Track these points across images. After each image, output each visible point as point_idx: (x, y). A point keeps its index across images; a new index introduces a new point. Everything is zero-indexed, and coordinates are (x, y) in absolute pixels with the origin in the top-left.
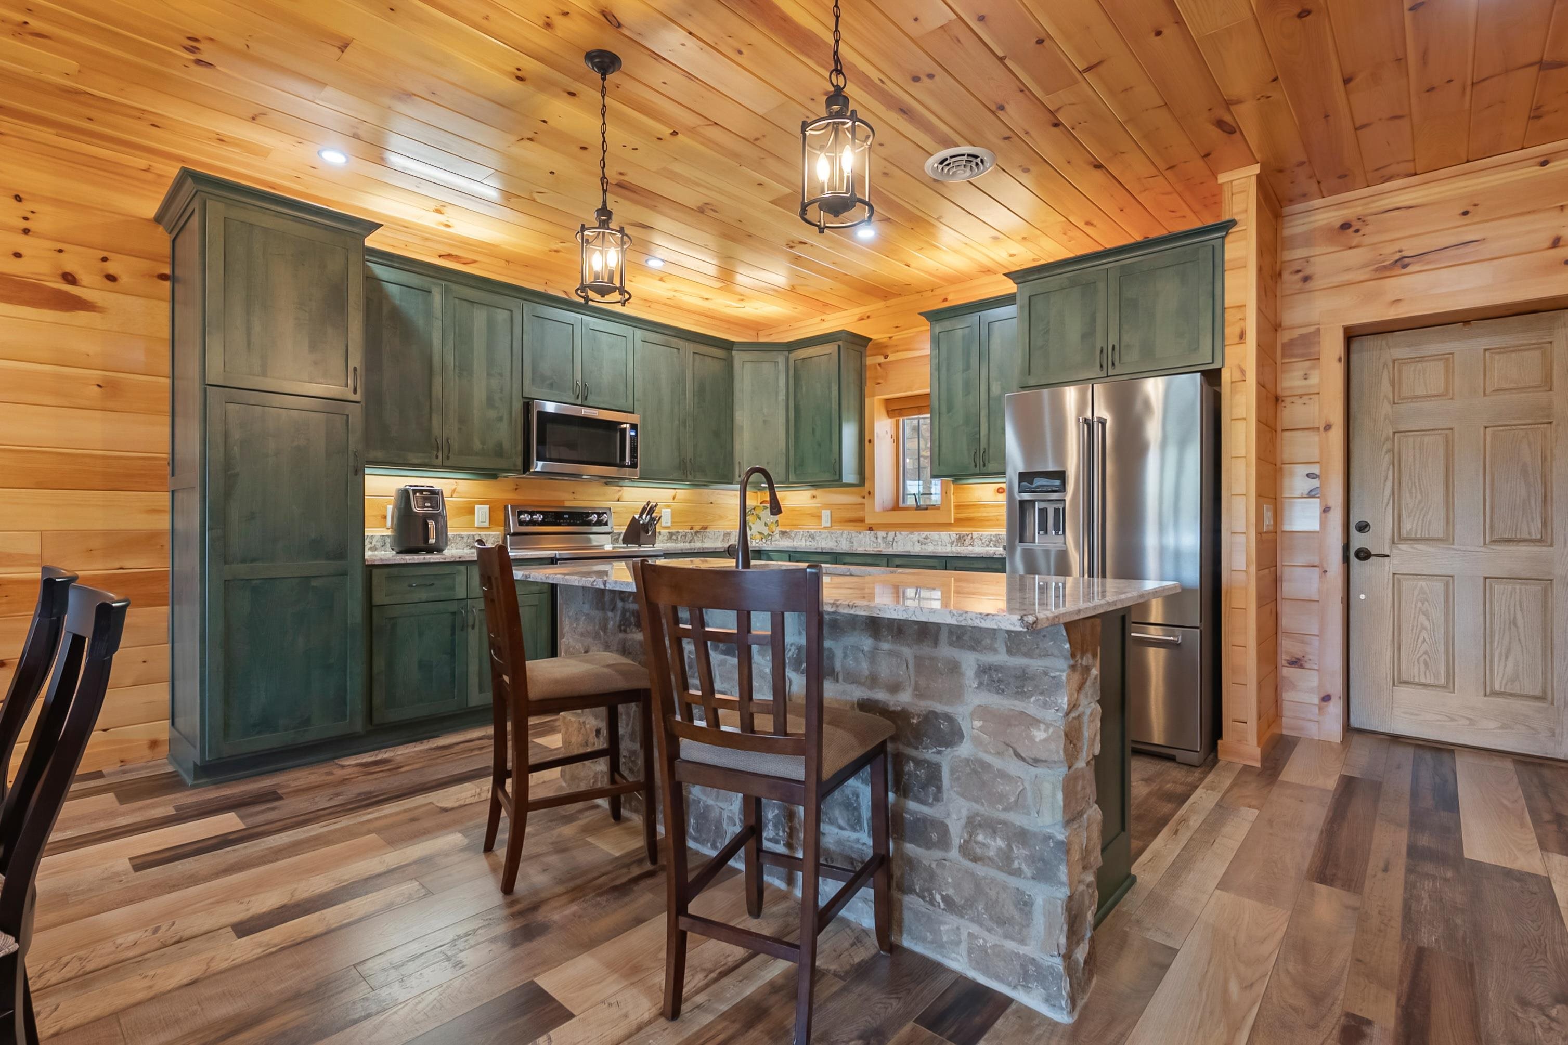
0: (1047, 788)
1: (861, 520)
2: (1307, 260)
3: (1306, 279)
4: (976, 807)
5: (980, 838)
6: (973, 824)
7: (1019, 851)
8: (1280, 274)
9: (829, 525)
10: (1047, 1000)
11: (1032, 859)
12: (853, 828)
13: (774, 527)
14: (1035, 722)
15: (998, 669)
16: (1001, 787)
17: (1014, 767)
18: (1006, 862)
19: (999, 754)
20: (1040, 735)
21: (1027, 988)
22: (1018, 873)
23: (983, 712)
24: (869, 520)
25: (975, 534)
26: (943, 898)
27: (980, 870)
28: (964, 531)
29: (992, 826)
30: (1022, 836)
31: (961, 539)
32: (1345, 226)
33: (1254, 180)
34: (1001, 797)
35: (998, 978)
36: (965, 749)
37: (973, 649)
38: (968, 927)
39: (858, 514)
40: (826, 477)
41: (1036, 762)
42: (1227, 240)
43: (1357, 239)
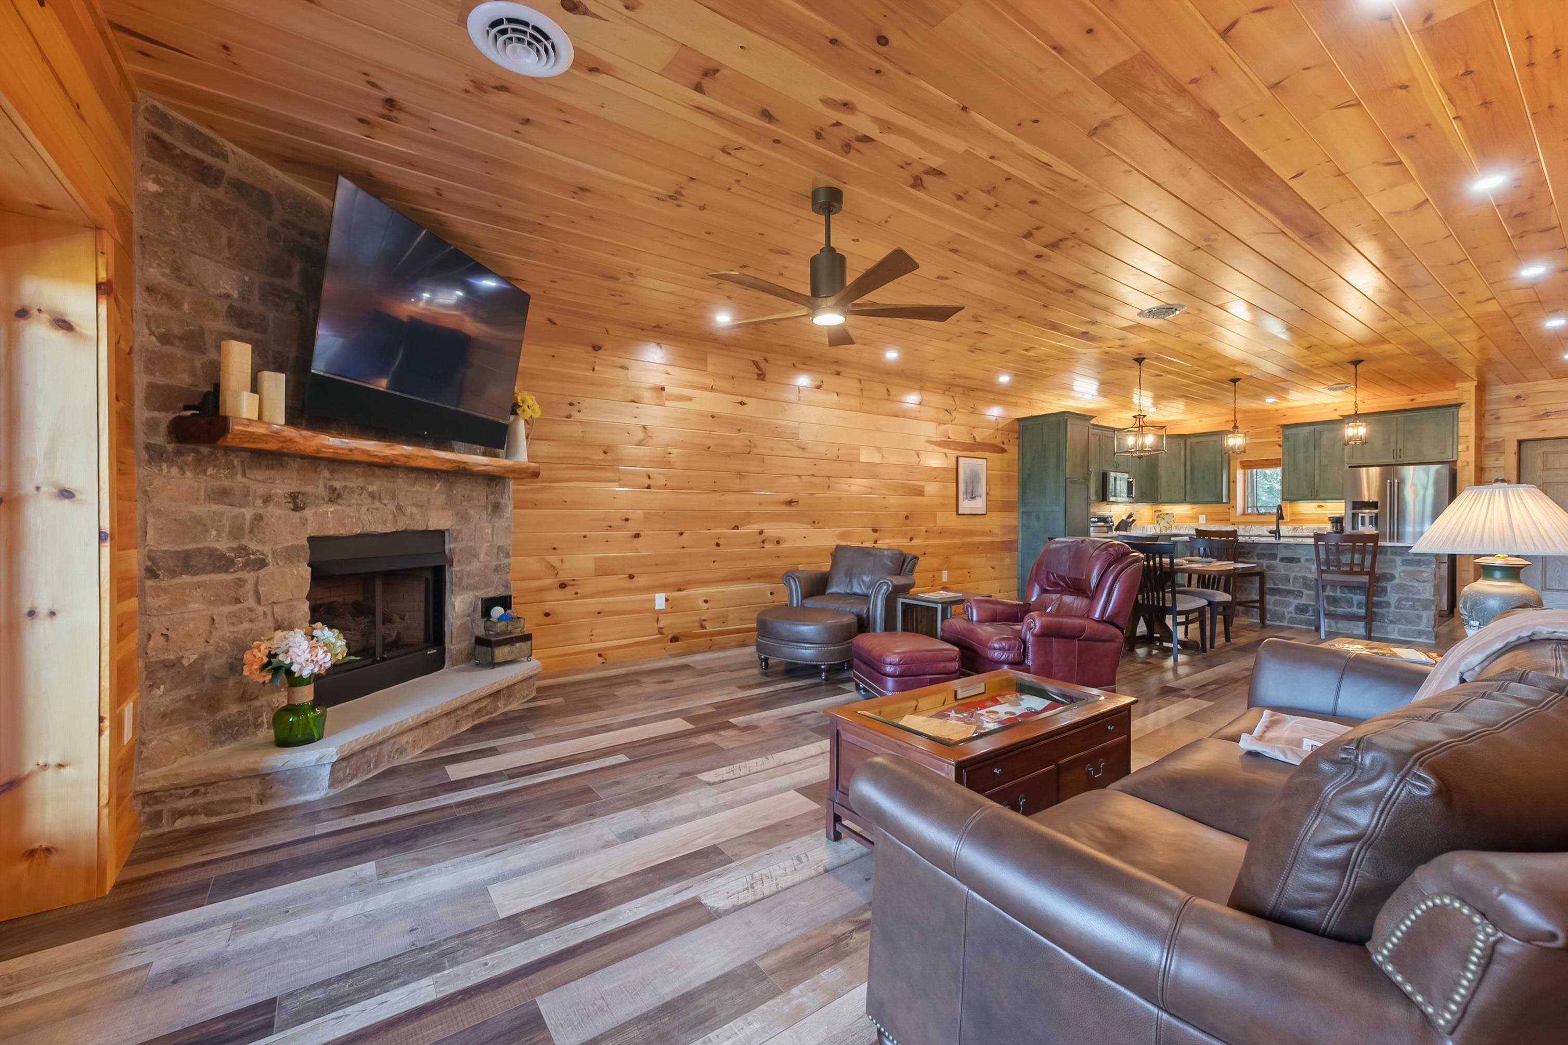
0: (1428, 588)
1: (1228, 520)
2: (1498, 409)
3: (1498, 418)
4: (1401, 596)
5: (1403, 603)
6: (1400, 600)
7: (1418, 605)
8: (1484, 416)
9: (1204, 522)
10: (1427, 639)
11: (1422, 605)
12: (1350, 607)
13: (1172, 523)
14: (1424, 572)
15: (1409, 560)
16: (1411, 589)
17: (1416, 584)
18: (1413, 608)
19: (1410, 581)
20: (1425, 575)
21: (1419, 637)
22: (1417, 610)
23: (1403, 571)
24: (1232, 520)
25: (1304, 527)
26: (1389, 620)
27: (1402, 611)
28: (1297, 525)
29: (1408, 600)
30: (1419, 600)
31: (1295, 529)
32: (1518, 397)
33: (1473, 388)
34: (1411, 592)
35: (1409, 637)
36: (1397, 581)
37: (1400, 555)
38: (1397, 627)
39: (1226, 517)
40: (1213, 499)
41: (1424, 581)
42: (1460, 409)
43: (1524, 403)
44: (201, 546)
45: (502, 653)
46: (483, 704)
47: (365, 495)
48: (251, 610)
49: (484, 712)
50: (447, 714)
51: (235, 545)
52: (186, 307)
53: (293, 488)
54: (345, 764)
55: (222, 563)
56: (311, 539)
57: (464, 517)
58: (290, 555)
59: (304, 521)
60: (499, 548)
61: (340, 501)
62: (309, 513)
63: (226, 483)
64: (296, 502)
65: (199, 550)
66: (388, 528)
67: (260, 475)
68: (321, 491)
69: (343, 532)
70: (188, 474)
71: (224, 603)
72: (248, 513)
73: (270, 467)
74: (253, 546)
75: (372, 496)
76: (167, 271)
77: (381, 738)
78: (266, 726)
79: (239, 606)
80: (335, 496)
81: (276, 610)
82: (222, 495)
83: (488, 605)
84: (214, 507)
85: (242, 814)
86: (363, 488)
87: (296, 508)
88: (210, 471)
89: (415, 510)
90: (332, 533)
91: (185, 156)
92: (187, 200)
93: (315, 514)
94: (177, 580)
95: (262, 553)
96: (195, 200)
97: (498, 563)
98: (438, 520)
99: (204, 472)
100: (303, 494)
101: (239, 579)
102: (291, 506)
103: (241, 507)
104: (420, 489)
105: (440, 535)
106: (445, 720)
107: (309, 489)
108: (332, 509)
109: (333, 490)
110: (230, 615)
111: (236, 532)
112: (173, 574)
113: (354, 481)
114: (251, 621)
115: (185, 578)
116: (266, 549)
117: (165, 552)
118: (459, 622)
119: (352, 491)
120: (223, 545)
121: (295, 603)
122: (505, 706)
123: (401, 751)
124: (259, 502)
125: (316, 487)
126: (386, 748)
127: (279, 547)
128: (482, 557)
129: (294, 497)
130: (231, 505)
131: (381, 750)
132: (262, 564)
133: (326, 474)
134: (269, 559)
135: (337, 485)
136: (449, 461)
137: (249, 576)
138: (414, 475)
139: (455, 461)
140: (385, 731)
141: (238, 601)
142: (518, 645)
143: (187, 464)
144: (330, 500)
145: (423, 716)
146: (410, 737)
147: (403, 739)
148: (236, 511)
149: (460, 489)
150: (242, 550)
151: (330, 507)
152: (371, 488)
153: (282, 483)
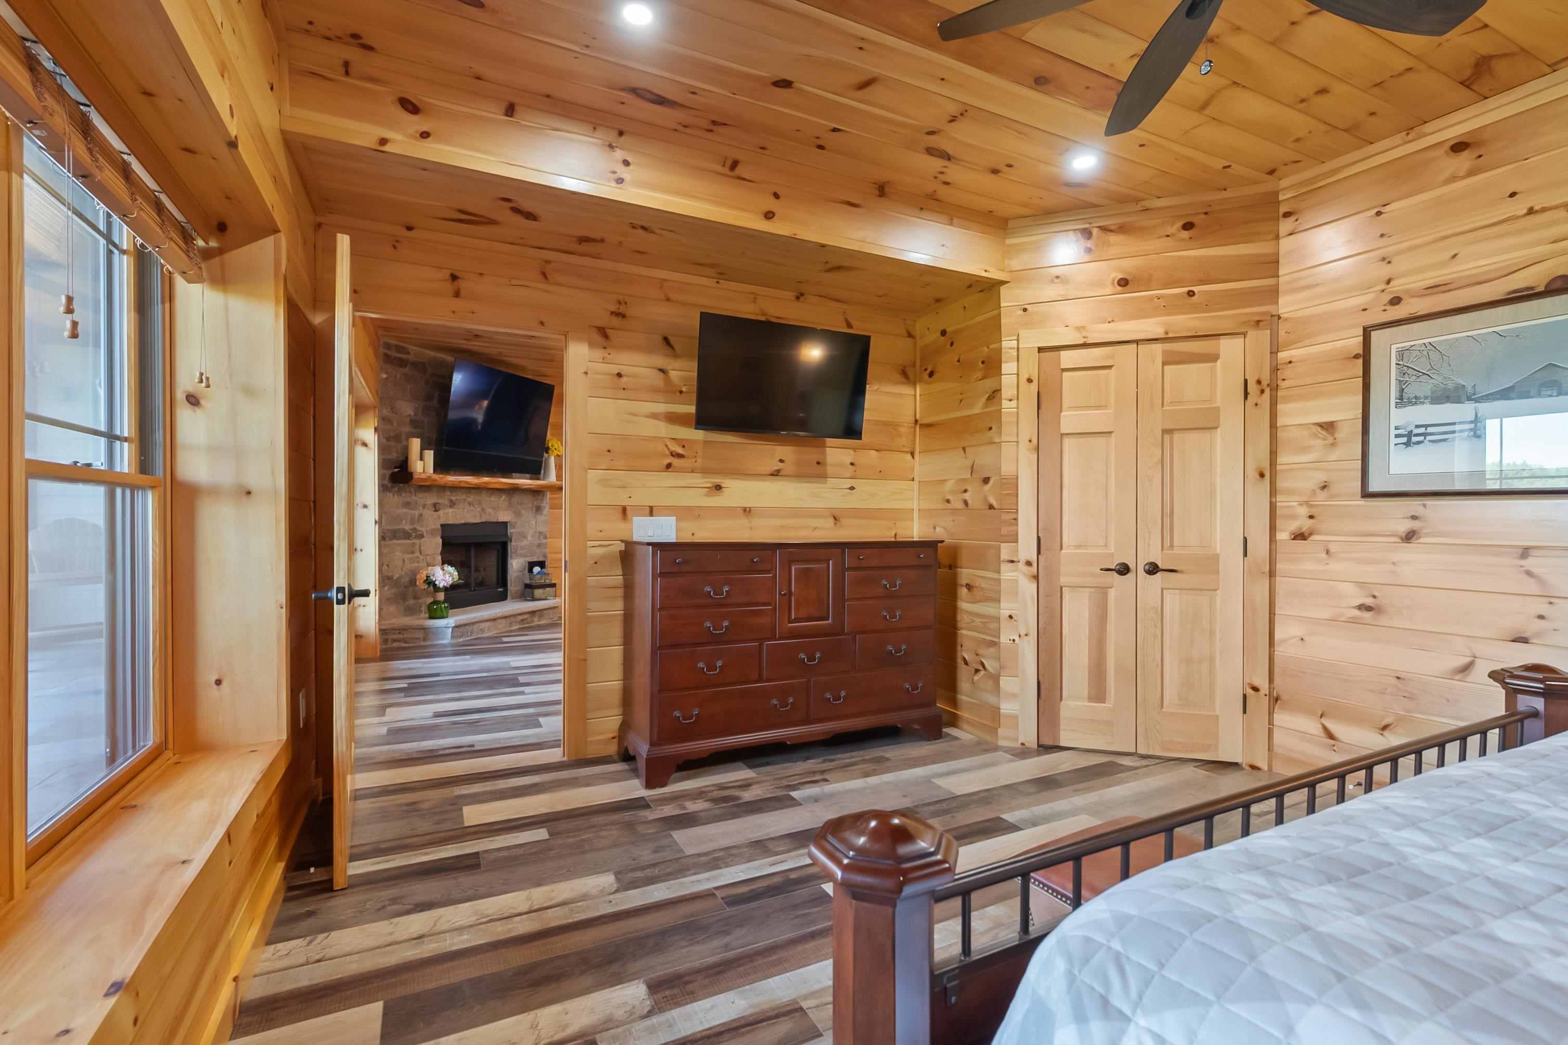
44: (400, 527)
45: (538, 592)
46: (525, 617)
47: (466, 503)
48: (418, 557)
49: (526, 622)
50: (505, 617)
51: (412, 527)
52: (395, 423)
53: (434, 501)
54: (457, 630)
55: (407, 535)
56: (442, 525)
57: (518, 515)
58: (433, 533)
59: (439, 517)
60: (540, 533)
61: (455, 507)
62: (441, 512)
63: (409, 500)
64: (436, 507)
65: (399, 529)
66: (478, 520)
67: (421, 495)
68: (446, 502)
69: (456, 522)
70: (396, 496)
71: (408, 553)
72: (417, 513)
73: (425, 491)
74: (419, 528)
75: (470, 504)
76: (389, 410)
77: (472, 621)
78: (423, 612)
79: (414, 555)
80: (452, 504)
81: (428, 559)
82: (407, 505)
83: (532, 565)
84: (405, 510)
85: (417, 644)
86: (465, 500)
87: (436, 511)
88: (403, 494)
89: (491, 511)
90: (451, 522)
91: (395, 358)
92: (396, 377)
93: (444, 513)
94: (391, 542)
95: (422, 531)
96: (399, 376)
97: (539, 542)
98: (503, 517)
99: (401, 495)
100: (438, 503)
101: (414, 543)
102: (434, 509)
103: (414, 510)
104: (494, 499)
105: (505, 524)
106: (504, 621)
107: (441, 501)
108: (451, 511)
109: (451, 501)
110: (411, 559)
111: (412, 522)
112: (391, 539)
113: (461, 496)
114: (418, 562)
115: (395, 541)
116: (424, 529)
117: (388, 530)
118: (515, 575)
119: (460, 501)
120: (407, 527)
121: (434, 556)
122: (539, 621)
123: (482, 631)
124: (421, 508)
125: (444, 500)
126: (475, 626)
127: (429, 529)
128: (529, 538)
129: (435, 505)
130: (411, 509)
131: (473, 628)
132: (422, 536)
133: (448, 493)
134: (425, 535)
135: (453, 498)
136: (509, 483)
137: (417, 541)
138: (490, 492)
139: (512, 484)
140: (475, 618)
141: (413, 553)
142: (548, 589)
143: (395, 492)
144: (451, 507)
145: (493, 615)
146: (487, 624)
147: (484, 625)
148: (413, 512)
149: (516, 498)
150: (415, 530)
151: (451, 510)
152: (469, 500)
153: (430, 499)
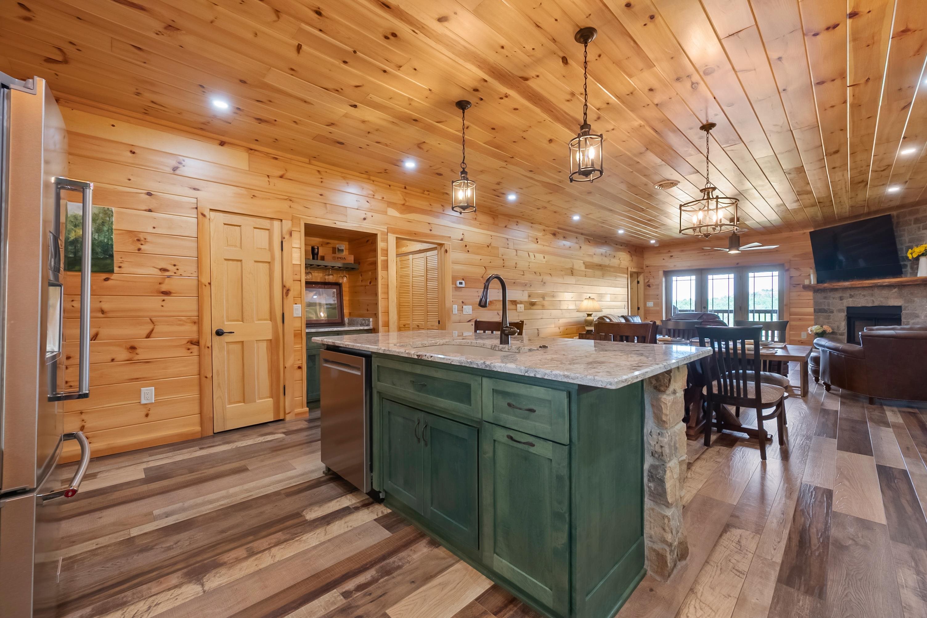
47: (861, 295)
51: (829, 308)
53: (840, 295)
55: (824, 311)
56: (846, 307)
57: (909, 301)
58: (840, 311)
59: (843, 303)
61: (853, 298)
62: (845, 301)
64: (841, 299)
65: (822, 309)
66: (870, 305)
67: (832, 293)
68: (848, 295)
69: (854, 306)
70: (820, 294)
72: (831, 301)
73: (835, 291)
74: (831, 308)
75: (864, 296)
80: (851, 296)
82: (825, 298)
84: (824, 300)
86: (860, 294)
87: (841, 300)
88: (823, 293)
89: (882, 299)
90: (851, 306)
98: (894, 302)
101: (829, 315)
103: (829, 300)
104: (885, 292)
105: (899, 308)
107: (844, 295)
109: (850, 295)
110: (827, 322)
111: (828, 305)
112: (818, 313)
113: (857, 292)
114: (832, 324)
115: (820, 314)
116: (834, 309)
117: (817, 309)
119: (857, 295)
120: (826, 308)
121: (841, 322)
124: (832, 299)
125: (847, 294)
127: (837, 309)
128: (923, 318)
129: (841, 297)
130: (827, 300)
132: (832, 312)
133: (849, 291)
134: (835, 311)
135: (852, 293)
136: (871, 283)
137: (832, 315)
139: (874, 283)
141: (828, 319)
144: (850, 298)
149: (905, 291)
150: (829, 309)
151: (851, 299)
152: (863, 294)
153: (838, 295)
